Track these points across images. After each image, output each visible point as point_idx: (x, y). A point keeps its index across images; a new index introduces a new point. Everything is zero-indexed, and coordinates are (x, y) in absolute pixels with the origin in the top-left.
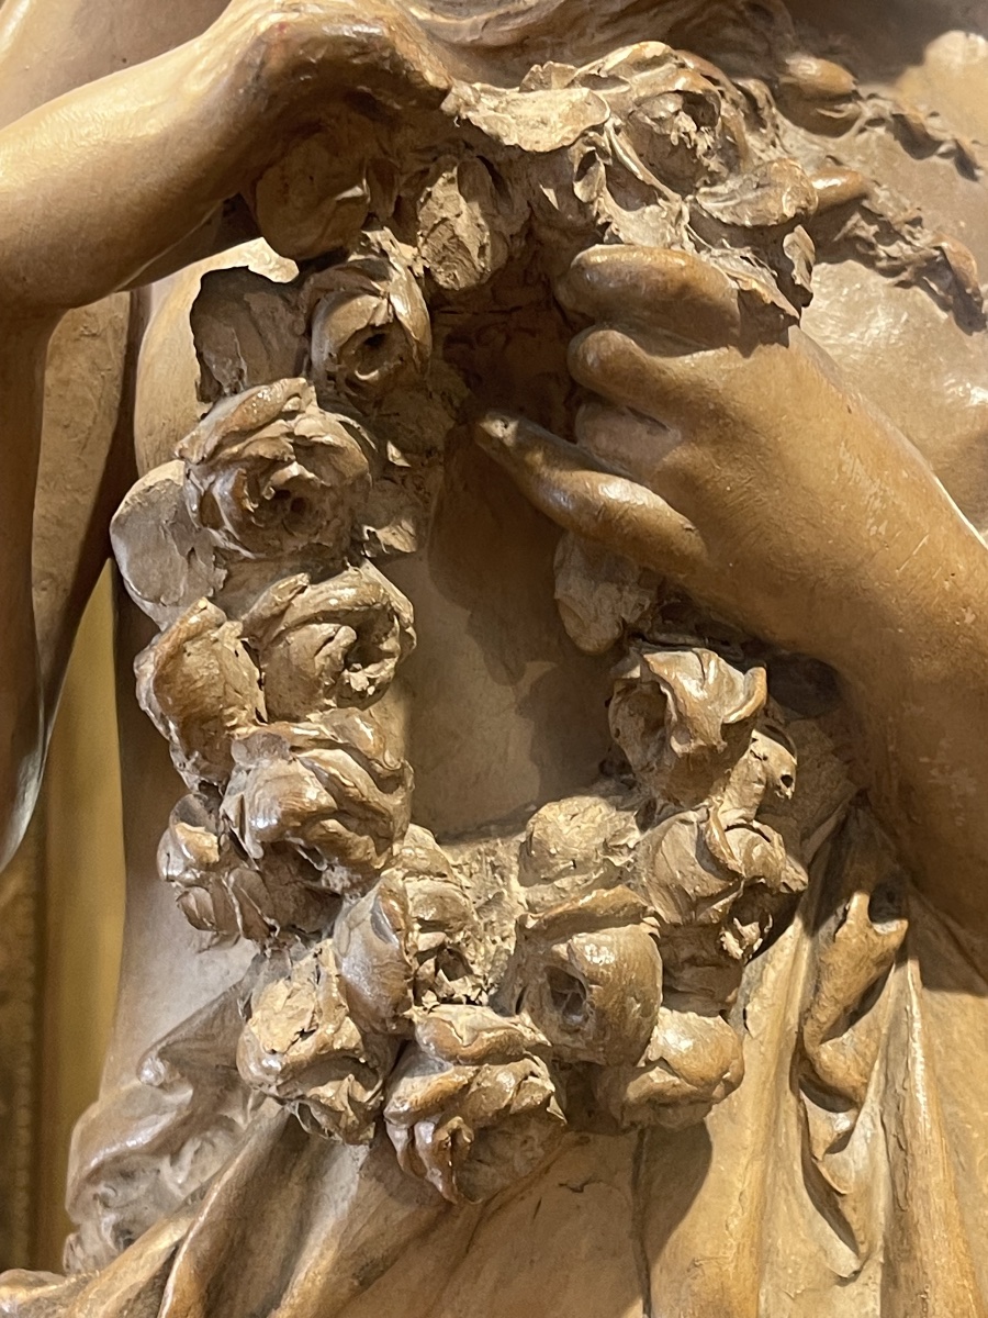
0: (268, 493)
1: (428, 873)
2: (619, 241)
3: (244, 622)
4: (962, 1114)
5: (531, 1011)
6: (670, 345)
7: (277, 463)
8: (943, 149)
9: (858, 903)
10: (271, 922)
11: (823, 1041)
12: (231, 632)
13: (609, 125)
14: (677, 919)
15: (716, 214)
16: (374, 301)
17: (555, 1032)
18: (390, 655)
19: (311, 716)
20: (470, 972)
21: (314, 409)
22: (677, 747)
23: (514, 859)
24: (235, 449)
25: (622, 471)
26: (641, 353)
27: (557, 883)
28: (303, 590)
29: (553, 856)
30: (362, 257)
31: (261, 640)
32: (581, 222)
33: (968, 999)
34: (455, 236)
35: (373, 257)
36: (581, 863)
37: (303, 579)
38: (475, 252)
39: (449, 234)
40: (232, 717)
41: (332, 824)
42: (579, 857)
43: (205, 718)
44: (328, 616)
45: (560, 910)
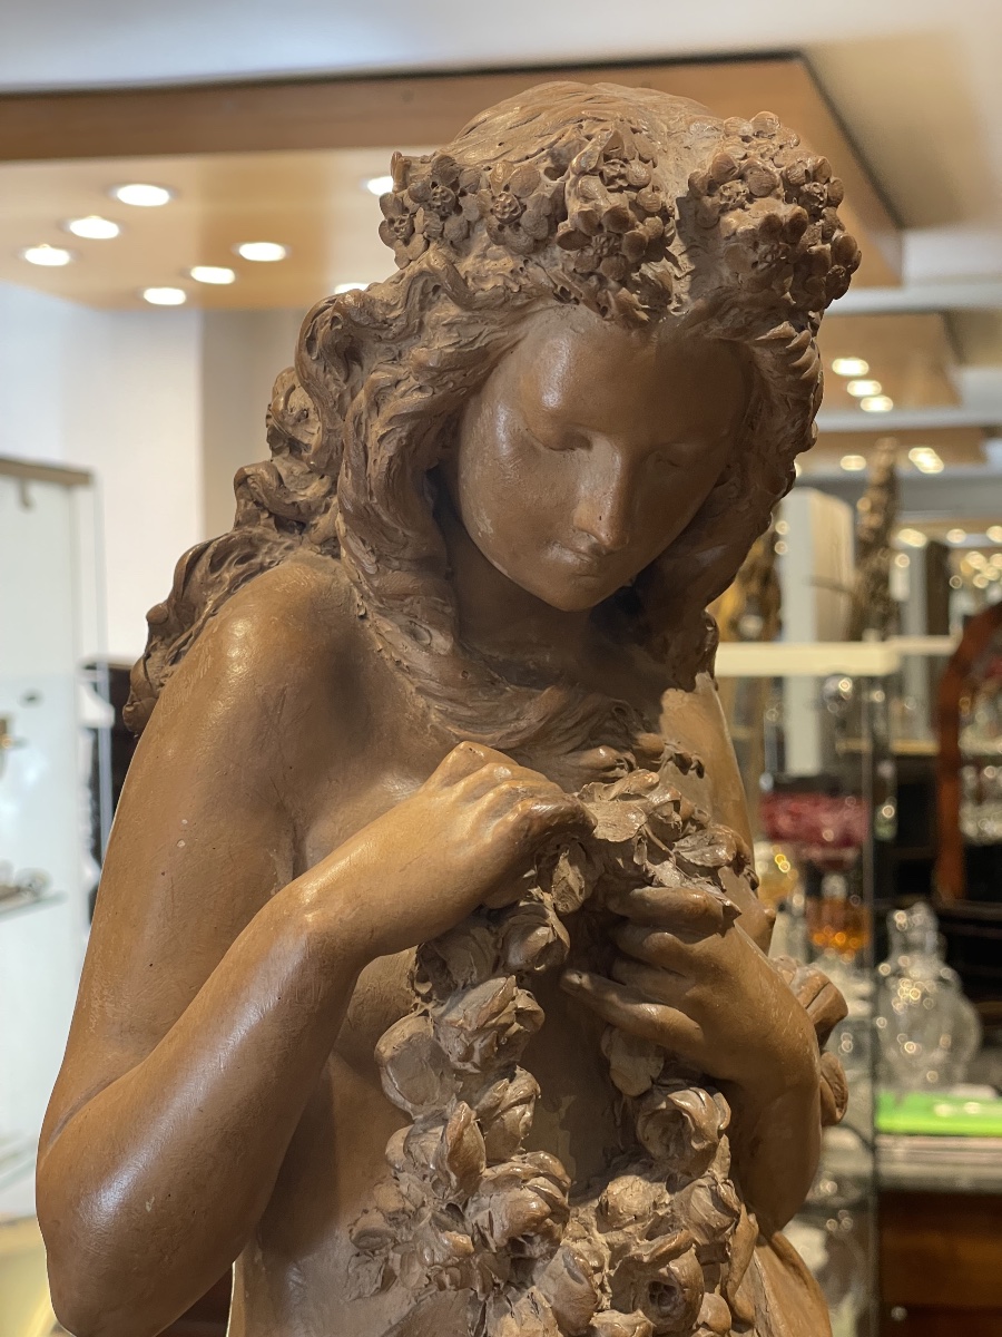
2: (663, 886)
3: (477, 1110)
5: (643, 1310)
6: (691, 936)
7: (509, 1025)
8: (692, 765)
10: (497, 1281)
13: (645, 824)
14: (706, 1242)
15: (692, 861)
19: (513, 1158)
22: (695, 1146)
23: (593, 1218)
24: (494, 1021)
25: (658, 1000)
26: (681, 944)
27: (625, 1230)
28: (505, 1088)
29: (621, 1214)
30: (526, 903)
31: (487, 1119)
32: (636, 873)
34: (568, 885)
35: (534, 903)
36: (641, 1217)
37: (505, 1081)
38: (577, 892)
39: (565, 885)
41: (548, 1220)
42: (639, 1213)
44: (520, 1101)
45: (664, 1249)
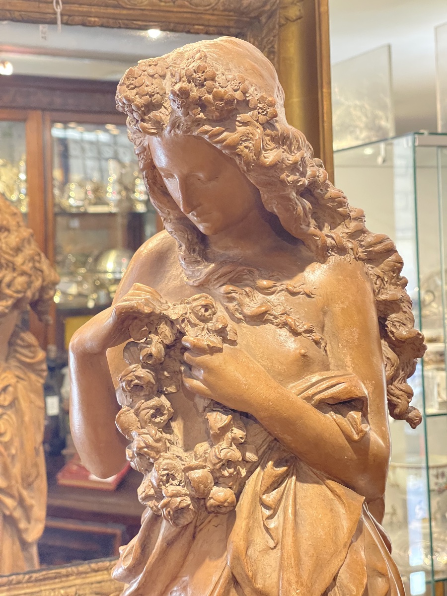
0: (132, 386)
1: (168, 459)
3: (134, 409)
4: (305, 512)
5: (187, 487)
6: (197, 355)
7: (132, 381)
8: (301, 293)
9: (270, 463)
11: (263, 494)
12: (132, 411)
13: (188, 312)
16: (148, 349)
17: (191, 491)
18: (166, 414)
19: (146, 428)
20: (177, 479)
21: (141, 369)
24: (125, 378)
26: (191, 357)
28: (143, 403)
31: (137, 413)
32: (183, 332)
33: (316, 485)
34: (166, 334)
37: (143, 401)
38: (170, 337)
39: (164, 334)
40: (131, 428)
43: (125, 429)
44: (148, 408)
